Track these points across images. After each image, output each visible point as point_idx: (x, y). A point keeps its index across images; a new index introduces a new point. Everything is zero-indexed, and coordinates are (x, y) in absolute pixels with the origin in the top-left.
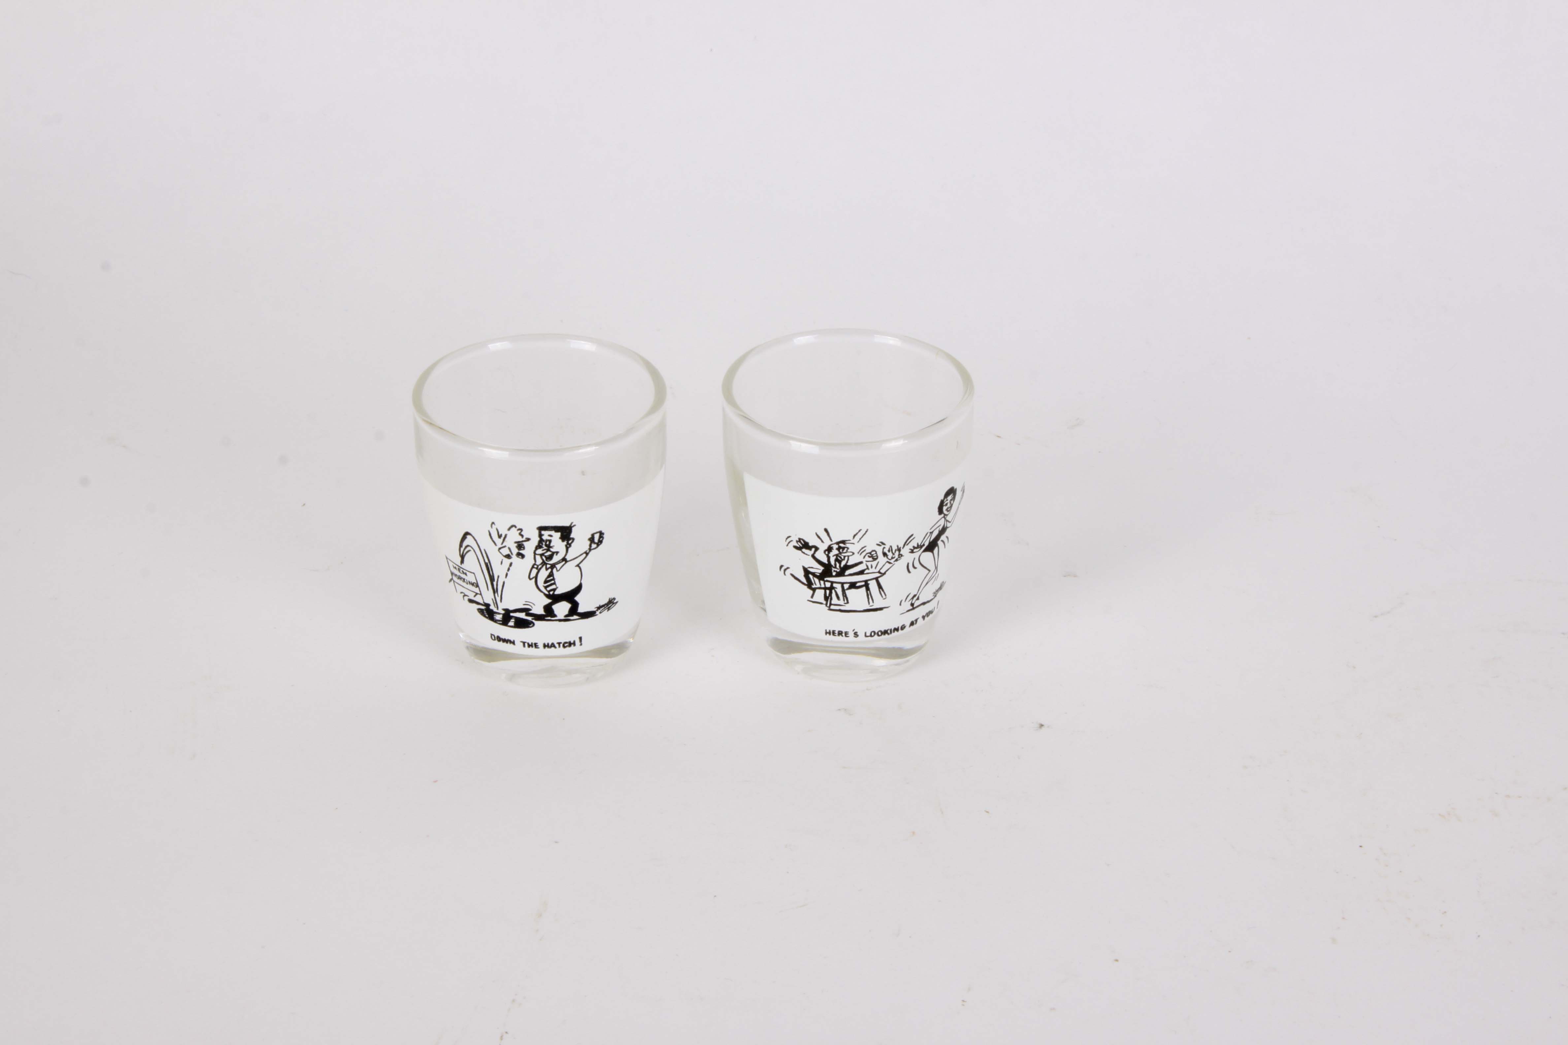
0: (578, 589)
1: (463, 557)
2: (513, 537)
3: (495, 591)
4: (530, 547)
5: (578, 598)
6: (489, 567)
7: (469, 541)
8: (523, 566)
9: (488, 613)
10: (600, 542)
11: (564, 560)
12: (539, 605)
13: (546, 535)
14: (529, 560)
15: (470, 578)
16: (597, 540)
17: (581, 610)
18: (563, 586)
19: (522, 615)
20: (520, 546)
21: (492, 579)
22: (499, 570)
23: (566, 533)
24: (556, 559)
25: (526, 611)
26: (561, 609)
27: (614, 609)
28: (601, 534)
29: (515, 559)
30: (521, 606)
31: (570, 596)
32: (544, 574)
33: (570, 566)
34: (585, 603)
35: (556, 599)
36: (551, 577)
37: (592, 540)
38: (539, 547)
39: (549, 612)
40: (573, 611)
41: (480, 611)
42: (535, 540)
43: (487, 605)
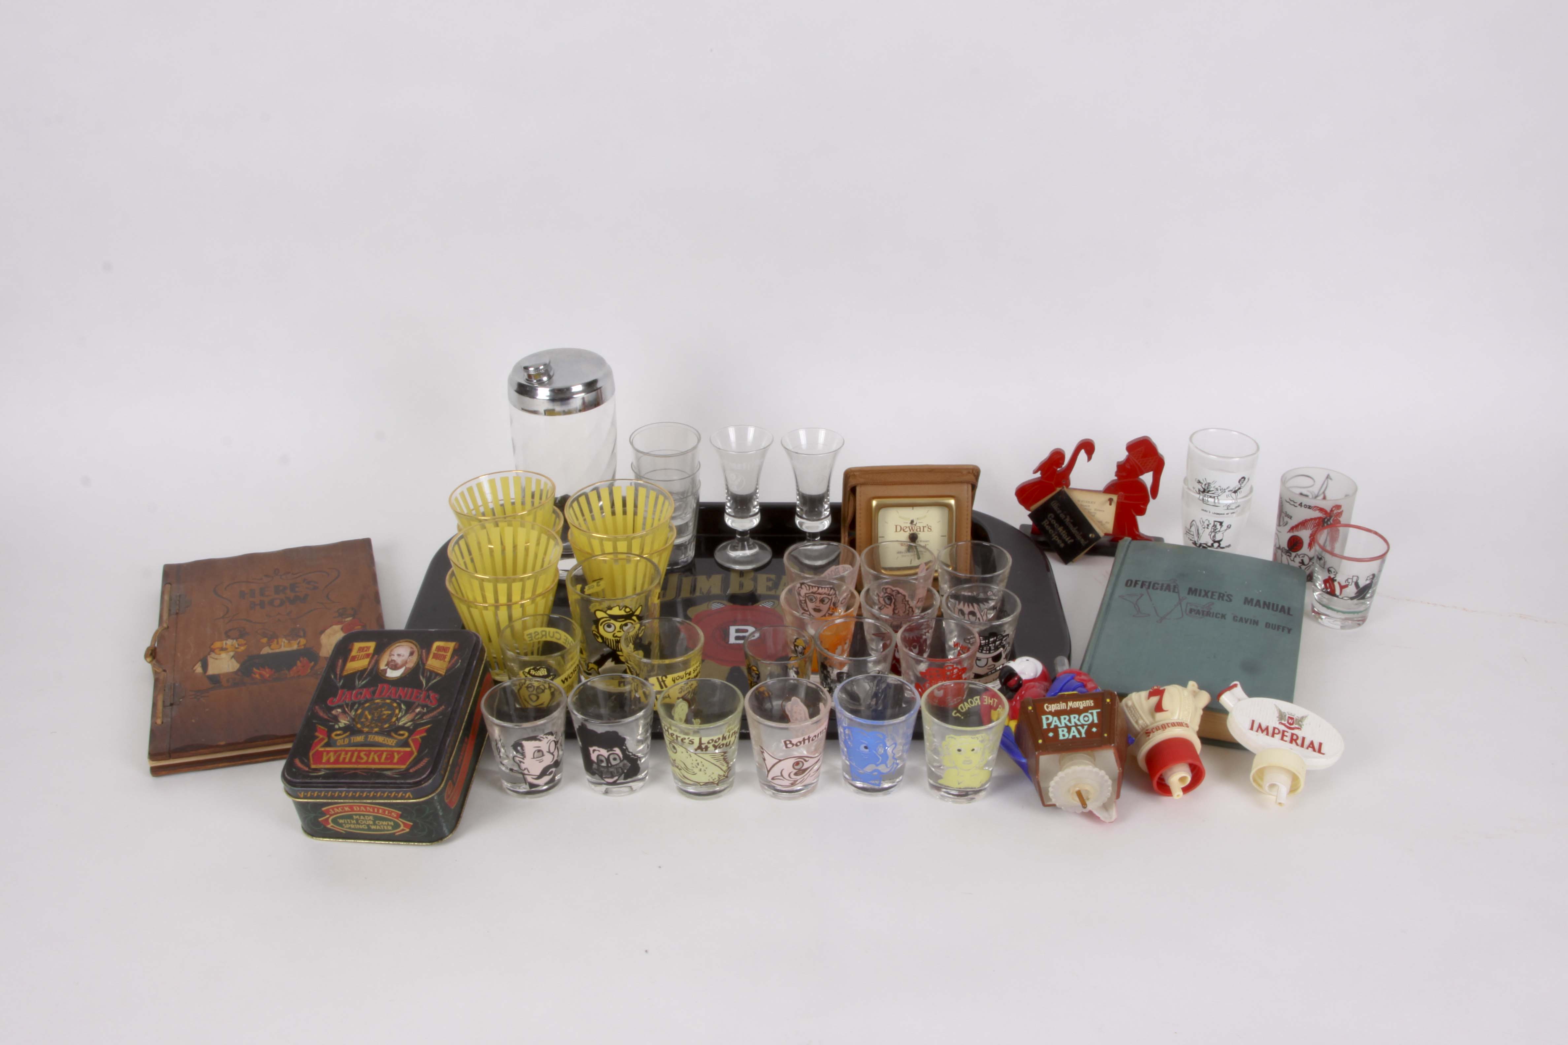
0: (1221, 540)
1: (1191, 527)
2: (1207, 523)
3: (1198, 537)
4: (1211, 526)
5: (1221, 543)
6: (1198, 530)
7: (1194, 522)
8: (1208, 531)
9: (1195, 543)
10: (1230, 528)
11: (1219, 531)
12: (1210, 542)
13: (1216, 523)
14: (1210, 530)
15: (1192, 533)
16: (1229, 527)
17: (1221, 546)
18: (1217, 539)
19: (1205, 545)
20: (1208, 525)
21: (1198, 534)
22: (1200, 532)
23: (1221, 523)
24: (1217, 530)
25: (1206, 544)
26: (1216, 545)
27: (1230, 548)
28: (1230, 526)
29: (1206, 529)
30: (1205, 542)
31: (1219, 542)
32: (1213, 534)
33: (1221, 533)
34: (1223, 544)
35: (1215, 542)
36: (1214, 536)
37: (1228, 527)
38: (1213, 526)
39: (1212, 545)
40: (1219, 546)
41: (1193, 543)
42: (1212, 524)
43: (1195, 541)
